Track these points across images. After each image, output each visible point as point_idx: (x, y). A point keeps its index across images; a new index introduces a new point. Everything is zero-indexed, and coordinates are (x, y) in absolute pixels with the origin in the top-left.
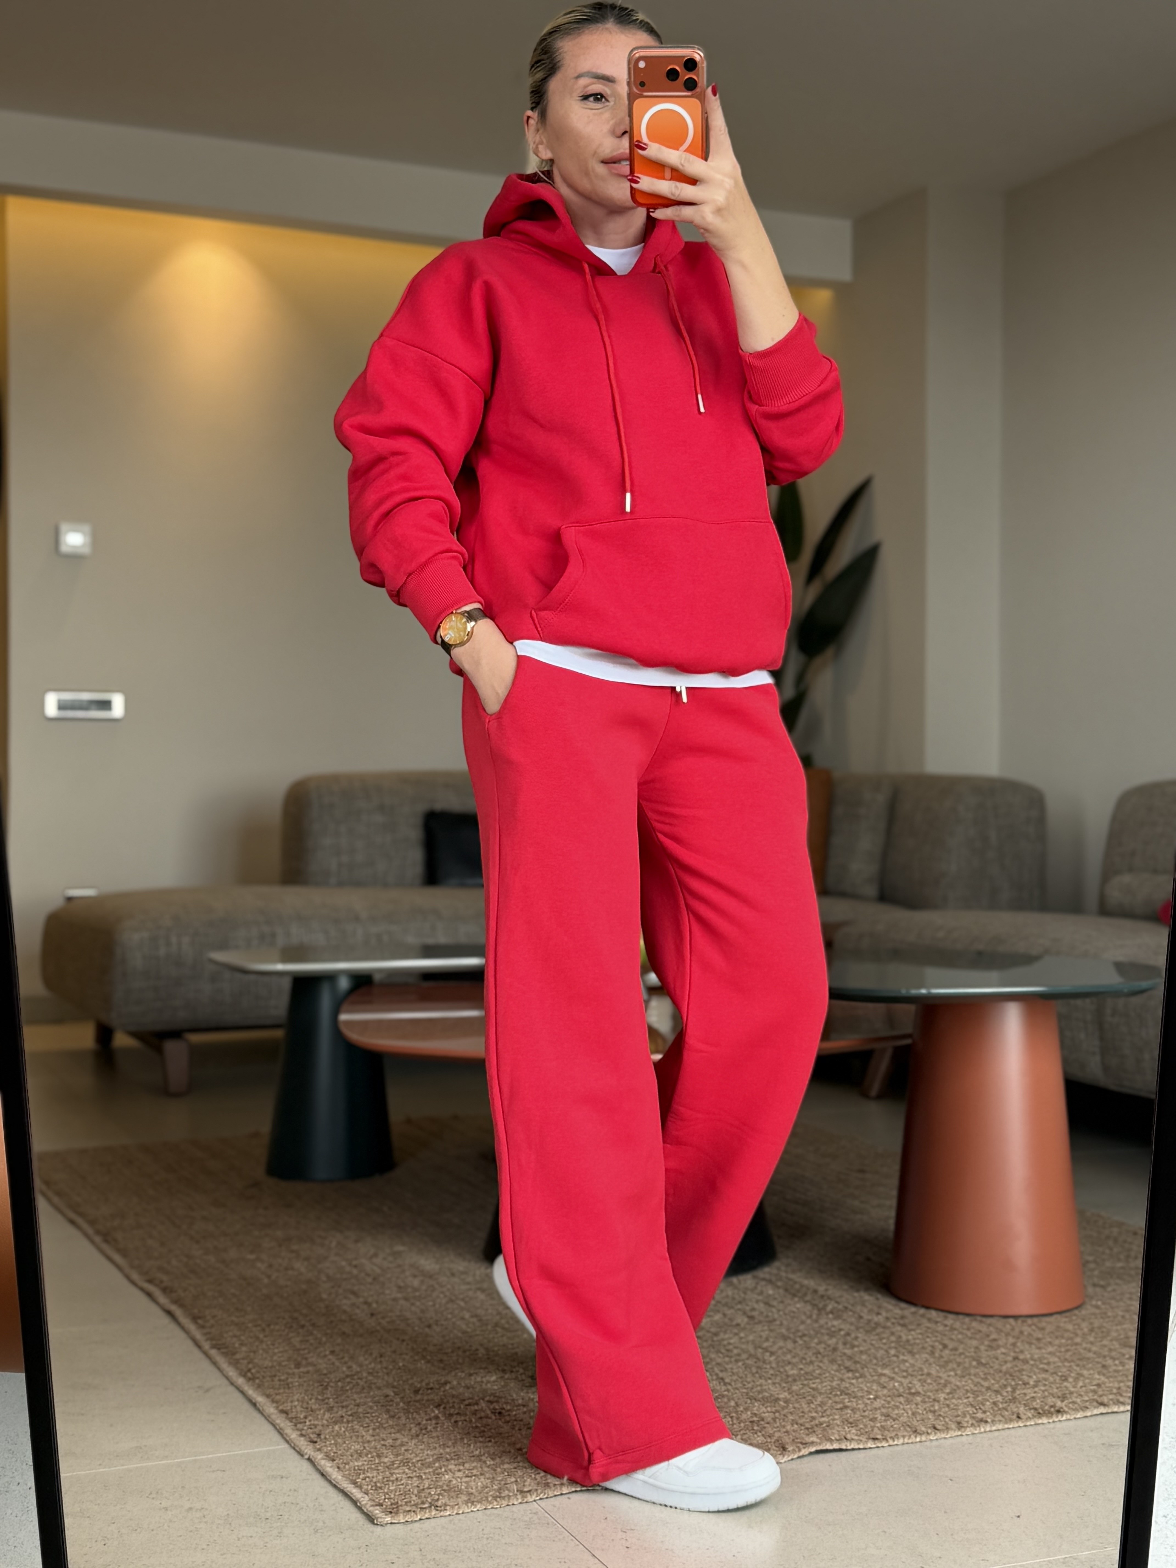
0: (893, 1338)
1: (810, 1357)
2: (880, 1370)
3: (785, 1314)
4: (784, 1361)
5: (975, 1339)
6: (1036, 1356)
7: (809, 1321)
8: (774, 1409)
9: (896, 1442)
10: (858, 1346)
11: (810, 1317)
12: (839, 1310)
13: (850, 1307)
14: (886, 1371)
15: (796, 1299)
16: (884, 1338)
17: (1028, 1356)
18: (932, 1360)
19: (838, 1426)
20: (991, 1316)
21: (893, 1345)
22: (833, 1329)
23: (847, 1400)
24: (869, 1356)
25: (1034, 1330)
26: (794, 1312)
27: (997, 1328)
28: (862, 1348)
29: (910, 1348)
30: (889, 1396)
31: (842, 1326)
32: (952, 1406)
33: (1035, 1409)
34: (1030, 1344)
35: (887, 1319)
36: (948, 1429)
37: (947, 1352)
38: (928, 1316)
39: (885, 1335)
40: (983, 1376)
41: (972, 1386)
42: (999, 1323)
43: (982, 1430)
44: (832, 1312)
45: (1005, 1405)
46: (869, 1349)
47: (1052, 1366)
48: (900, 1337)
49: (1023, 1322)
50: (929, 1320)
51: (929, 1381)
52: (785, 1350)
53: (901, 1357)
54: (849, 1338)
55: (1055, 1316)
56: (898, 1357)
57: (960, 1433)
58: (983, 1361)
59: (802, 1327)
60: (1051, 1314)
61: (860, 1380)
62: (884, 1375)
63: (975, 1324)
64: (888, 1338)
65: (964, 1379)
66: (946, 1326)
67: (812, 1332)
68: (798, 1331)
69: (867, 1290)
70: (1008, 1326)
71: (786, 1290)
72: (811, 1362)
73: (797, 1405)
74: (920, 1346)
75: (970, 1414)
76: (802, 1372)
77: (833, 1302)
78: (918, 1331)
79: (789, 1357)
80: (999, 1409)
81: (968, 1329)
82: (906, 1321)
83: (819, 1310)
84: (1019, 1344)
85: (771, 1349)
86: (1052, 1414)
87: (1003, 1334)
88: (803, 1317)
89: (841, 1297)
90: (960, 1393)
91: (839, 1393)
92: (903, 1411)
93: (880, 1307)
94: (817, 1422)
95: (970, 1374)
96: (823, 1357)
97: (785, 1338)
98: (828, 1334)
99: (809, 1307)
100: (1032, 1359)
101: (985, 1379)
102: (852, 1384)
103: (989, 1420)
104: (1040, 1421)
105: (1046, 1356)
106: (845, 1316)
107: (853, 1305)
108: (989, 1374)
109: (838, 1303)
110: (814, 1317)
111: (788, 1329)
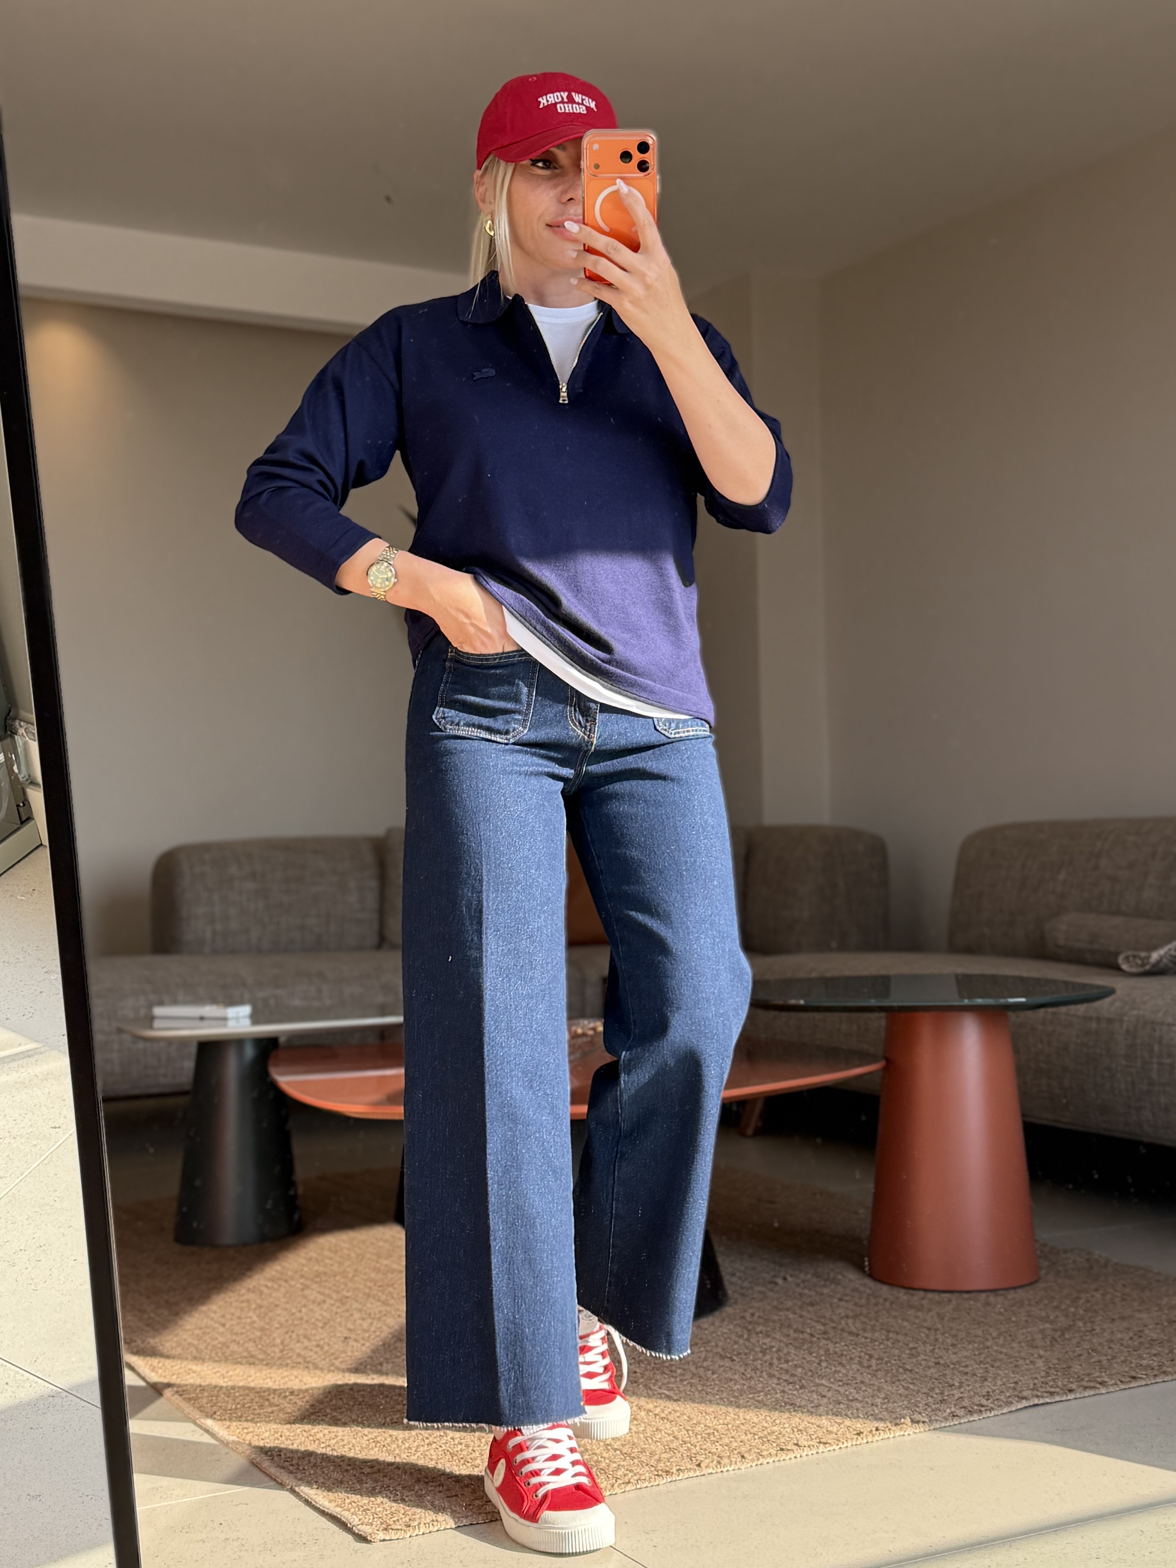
104: (971, 1419)
105: (963, 1360)
106: (774, 1335)
108: (916, 1379)
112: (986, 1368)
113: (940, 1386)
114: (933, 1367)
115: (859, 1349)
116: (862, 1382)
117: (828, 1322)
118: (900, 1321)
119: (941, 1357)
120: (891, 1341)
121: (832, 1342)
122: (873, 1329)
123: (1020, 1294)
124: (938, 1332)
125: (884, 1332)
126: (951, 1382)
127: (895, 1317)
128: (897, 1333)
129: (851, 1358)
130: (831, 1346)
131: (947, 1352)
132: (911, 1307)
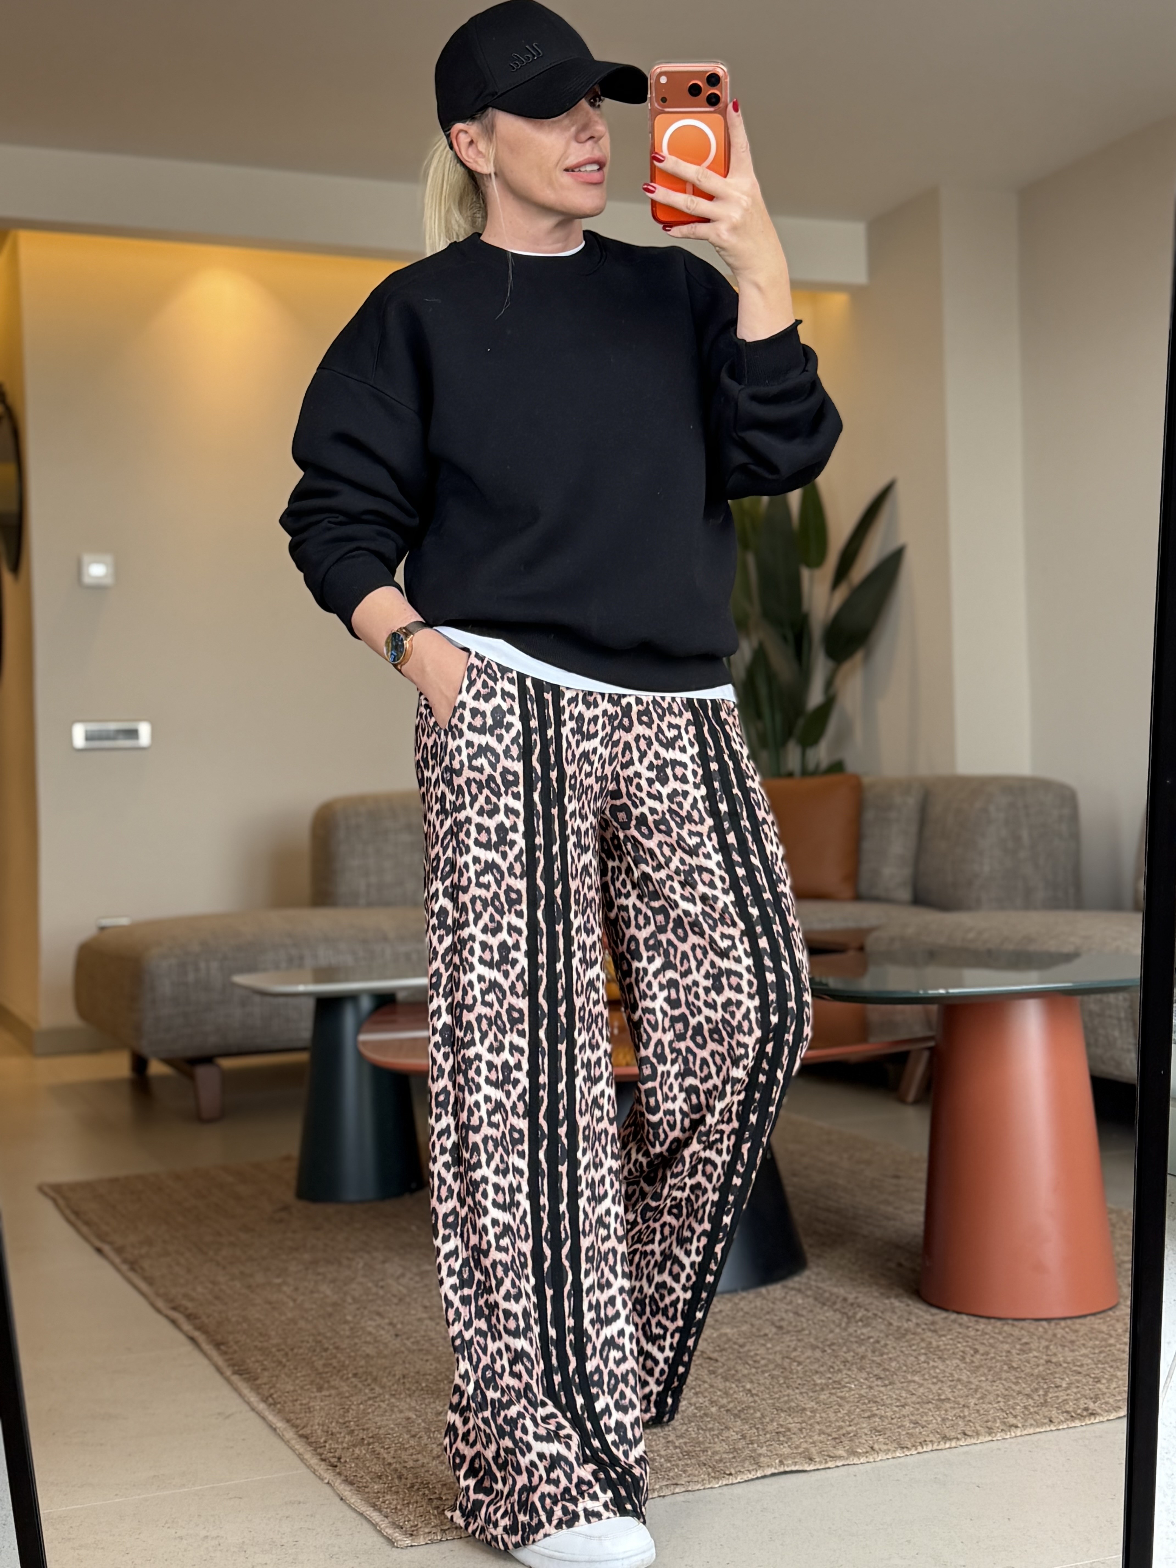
0: (923, 1345)
1: (838, 1365)
2: (909, 1377)
3: (814, 1323)
4: (811, 1370)
5: (1007, 1343)
6: (1069, 1359)
7: (837, 1330)
8: (800, 1420)
9: (925, 1449)
10: (887, 1354)
11: (839, 1325)
12: (868, 1318)
13: (880, 1314)
14: (916, 1378)
15: (826, 1308)
16: (914, 1345)
17: (1061, 1359)
18: (962, 1366)
19: (866, 1434)
20: (1024, 1320)
21: (923, 1351)
22: (862, 1337)
23: (875, 1409)
24: (898, 1362)
25: (1067, 1333)
26: (823, 1321)
27: (1029, 1332)
28: (890, 1355)
29: (940, 1353)
30: (918, 1403)
31: (872, 1334)
32: (982, 1412)
33: (1068, 1412)
34: (1063, 1346)
35: (918, 1325)
36: (978, 1434)
37: (978, 1356)
38: (960, 1321)
39: (914, 1342)
40: (1014, 1380)
41: (1003, 1391)
42: (1031, 1326)
43: (1013, 1434)
44: (861, 1320)
45: (1036, 1409)
46: (898, 1356)
47: (1086, 1368)
48: (930, 1343)
49: (1056, 1324)
50: (960, 1325)
51: (960, 1387)
52: (812, 1359)
53: (932, 1363)
54: (877, 1346)
55: (1088, 1318)
56: (928, 1363)
57: (990, 1438)
58: (1015, 1365)
59: (831, 1336)
60: (1085, 1316)
61: (889, 1387)
62: (914, 1381)
63: (1007, 1328)
64: (918, 1344)
65: (995, 1384)
66: (977, 1330)
67: (840, 1341)
68: (826, 1340)
69: (897, 1296)
70: (1041, 1329)
71: (816, 1299)
72: (840, 1371)
73: (824, 1415)
74: (951, 1351)
75: (999, 1418)
76: (830, 1381)
77: (862, 1310)
78: (949, 1337)
79: (815, 1366)
80: (1031, 1413)
81: (1000, 1333)
82: (938, 1327)
83: (849, 1318)
84: (1052, 1347)
85: (798, 1359)
86: (1085, 1417)
87: (1035, 1337)
88: (832, 1326)
89: (871, 1304)
90: (991, 1397)
91: (866, 1401)
92: (931, 1418)
93: (910, 1313)
94: (844, 1431)
95: (1000, 1379)
96: (852, 1364)
97: (814, 1348)
98: (856, 1342)
99: (838, 1316)
100: (1065, 1362)
101: (1017, 1383)
102: (880, 1392)
103: (1020, 1425)
104: (1073, 1425)
105: (1080, 1358)
106: (874, 1323)
107: (882, 1312)
108: (1020, 1378)
109: (867, 1310)
110: (843, 1325)
111: (816, 1339)
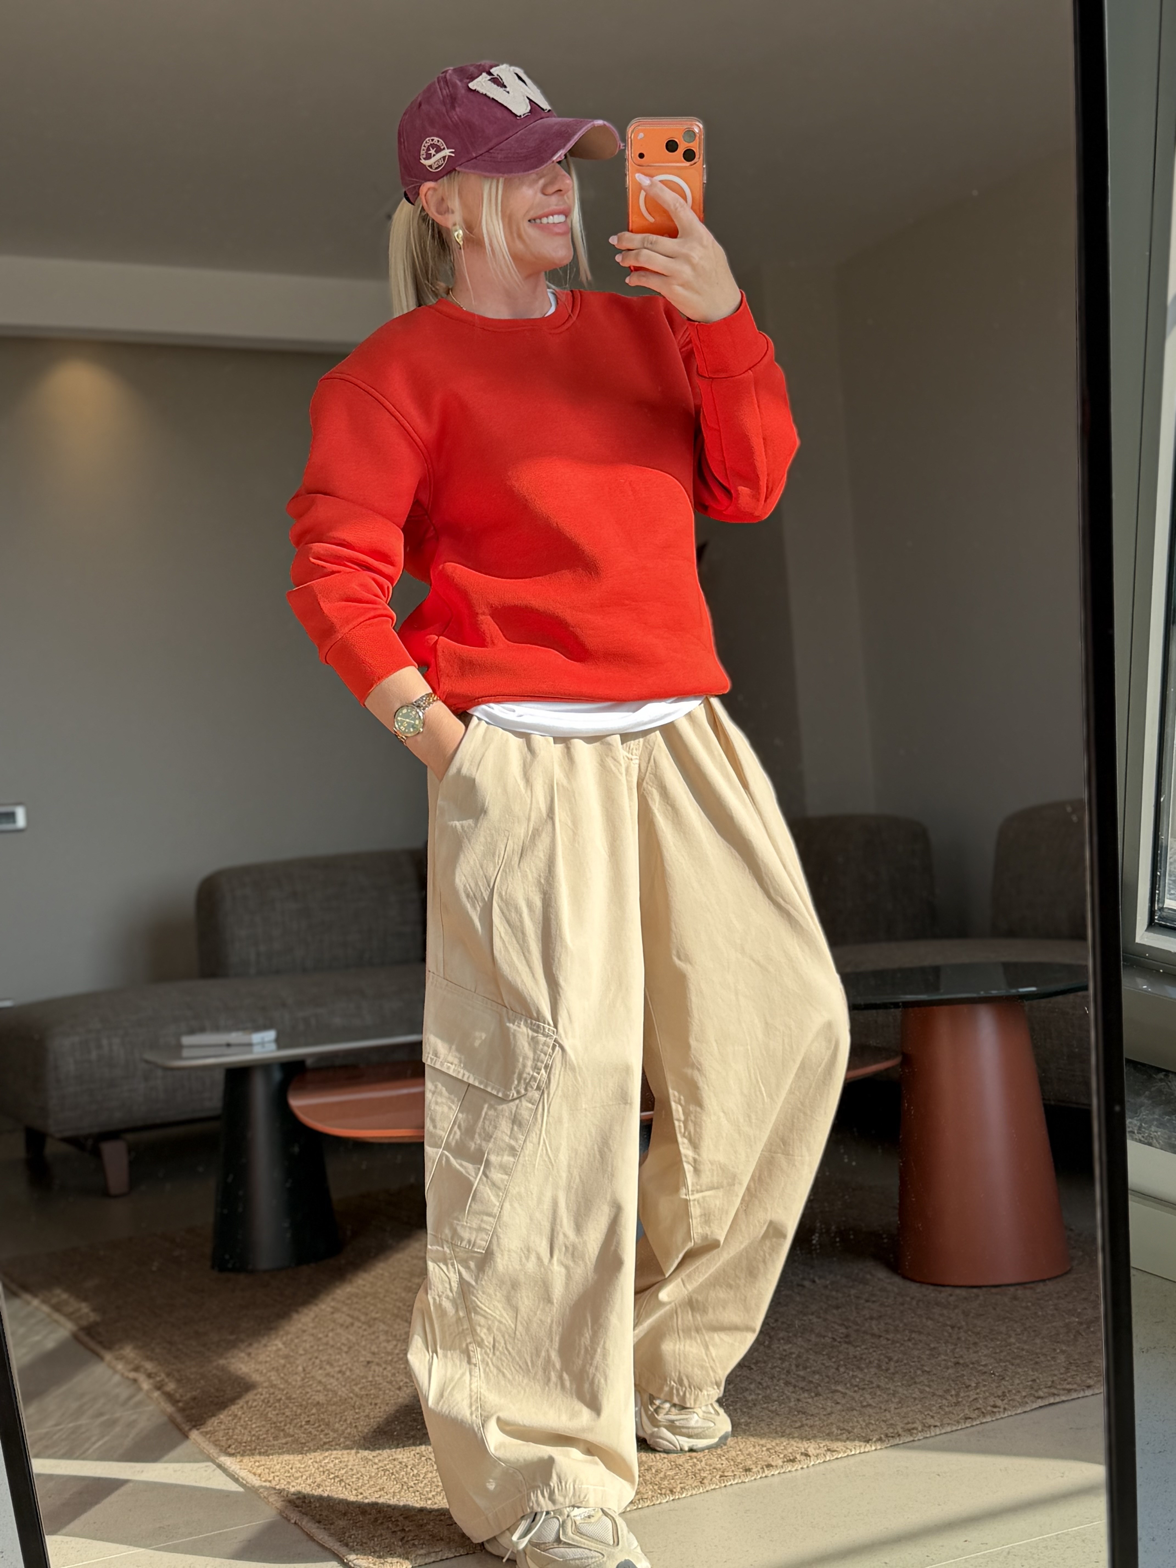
84: (957, 1350)
86: (994, 1412)
90: (908, 1401)
100: (971, 1363)
102: (808, 1403)
103: (937, 1425)
104: (984, 1420)
105: (983, 1358)
108: (933, 1380)
112: (1005, 1366)
113: (956, 1387)
114: (952, 1367)
115: (879, 1352)
116: (878, 1386)
117: (851, 1324)
118: (924, 1320)
119: (961, 1357)
120: (913, 1341)
121: (853, 1346)
122: (896, 1331)
123: (1050, 1286)
124: (961, 1330)
125: (907, 1332)
126: (968, 1383)
127: (920, 1316)
128: (920, 1333)
129: (870, 1362)
130: (851, 1350)
131: (968, 1351)
132: (938, 1304)
